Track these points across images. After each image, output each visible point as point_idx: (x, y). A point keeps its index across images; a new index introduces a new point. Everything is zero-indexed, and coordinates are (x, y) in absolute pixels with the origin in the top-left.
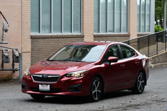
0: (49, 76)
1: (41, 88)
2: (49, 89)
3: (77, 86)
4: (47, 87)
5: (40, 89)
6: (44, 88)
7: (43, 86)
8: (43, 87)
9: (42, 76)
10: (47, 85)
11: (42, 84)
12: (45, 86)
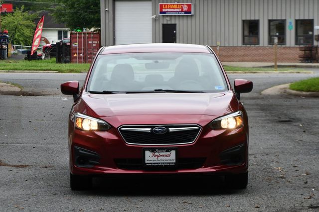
0: (170, 129)
1: (150, 159)
2: (174, 161)
3: (238, 150)
4: (169, 156)
5: (146, 162)
6: (160, 158)
7: (157, 154)
8: (155, 156)
9: (150, 129)
10: (167, 151)
11: (153, 150)
12: (161, 154)
